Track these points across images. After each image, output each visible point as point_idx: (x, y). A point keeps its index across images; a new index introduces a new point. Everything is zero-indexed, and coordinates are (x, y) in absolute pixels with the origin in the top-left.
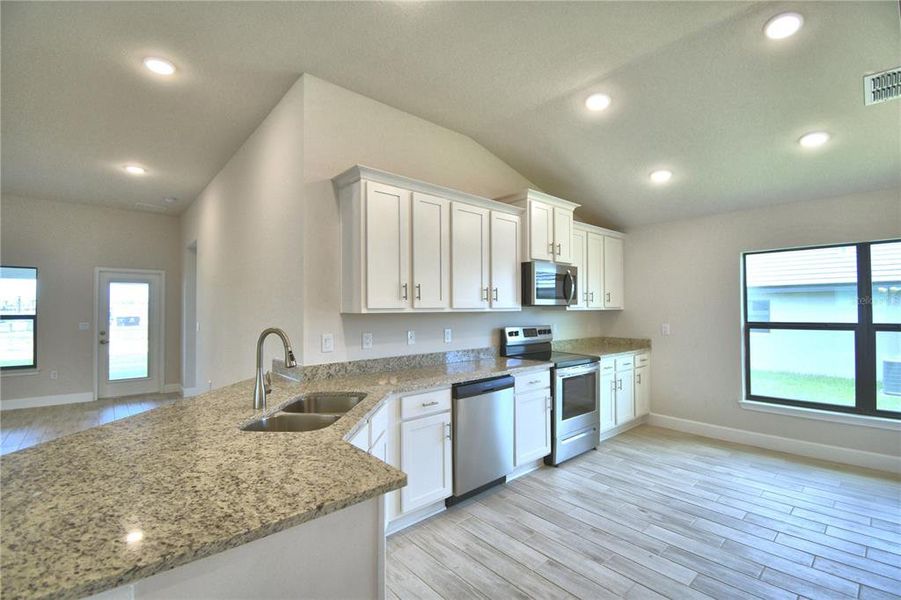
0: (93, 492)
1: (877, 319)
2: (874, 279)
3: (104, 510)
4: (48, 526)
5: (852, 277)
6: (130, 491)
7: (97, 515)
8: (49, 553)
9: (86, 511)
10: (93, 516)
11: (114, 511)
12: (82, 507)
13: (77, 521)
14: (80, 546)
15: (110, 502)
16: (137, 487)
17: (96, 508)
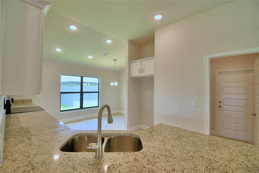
0: (209, 153)
1: (83, 91)
2: (83, 81)
3: (209, 146)
4: (223, 149)
5: (80, 81)
6: (200, 148)
7: (211, 146)
8: (223, 143)
9: (213, 148)
10: (212, 146)
11: (207, 145)
12: (214, 150)
13: (216, 147)
14: (217, 142)
15: (207, 147)
16: (198, 148)
17: (211, 148)
